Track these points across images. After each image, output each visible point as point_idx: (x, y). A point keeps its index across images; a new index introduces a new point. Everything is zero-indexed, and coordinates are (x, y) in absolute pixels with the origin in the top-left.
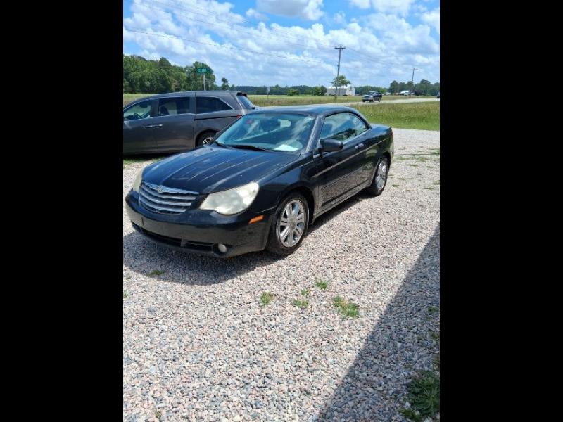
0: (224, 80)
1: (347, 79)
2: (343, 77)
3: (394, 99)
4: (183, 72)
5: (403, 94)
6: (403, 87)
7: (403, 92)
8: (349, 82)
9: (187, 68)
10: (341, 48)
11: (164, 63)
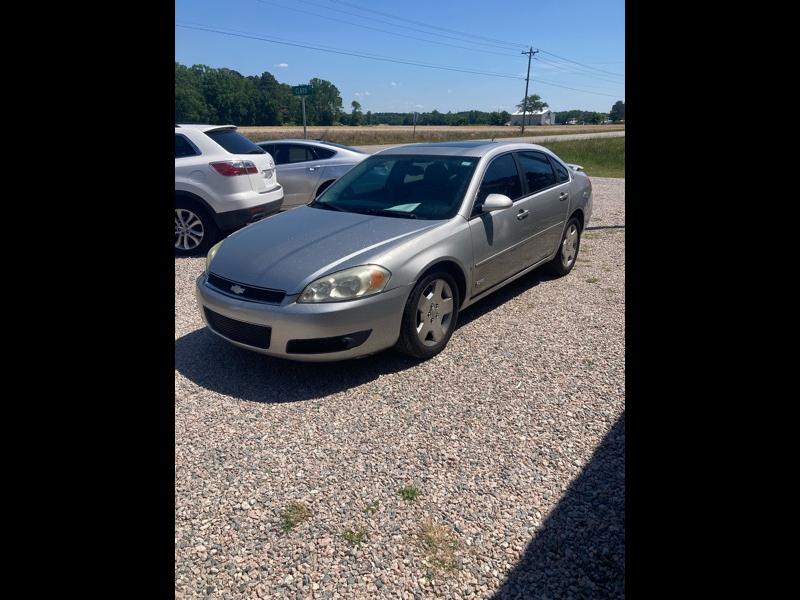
0: (355, 104)
1: (542, 100)
2: (537, 97)
8: (545, 105)
10: (531, 52)
11: (267, 80)
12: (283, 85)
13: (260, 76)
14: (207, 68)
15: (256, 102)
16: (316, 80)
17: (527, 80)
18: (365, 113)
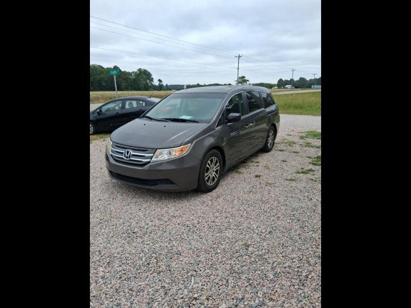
0: (160, 81)
1: (246, 79)
2: (243, 77)
3: (280, 91)
4: (131, 75)
5: (286, 88)
6: (287, 82)
7: (287, 86)
8: (248, 81)
9: (133, 72)
10: (239, 57)
16: (140, 69)
17: (238, 69)
18: (165, 85)
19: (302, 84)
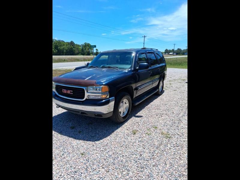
4: (80, 47)
6: (170, 51)
7: (170, 53)
10: (145, 37)
11: (72, 43)
12: (76, 44)
13: (70, 42)
14: (55, 40)
15: (69, 49)
16: (86, 43)
17: (144, 43)
18: (99, 52)
19: (179, 52)
